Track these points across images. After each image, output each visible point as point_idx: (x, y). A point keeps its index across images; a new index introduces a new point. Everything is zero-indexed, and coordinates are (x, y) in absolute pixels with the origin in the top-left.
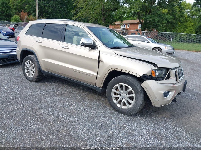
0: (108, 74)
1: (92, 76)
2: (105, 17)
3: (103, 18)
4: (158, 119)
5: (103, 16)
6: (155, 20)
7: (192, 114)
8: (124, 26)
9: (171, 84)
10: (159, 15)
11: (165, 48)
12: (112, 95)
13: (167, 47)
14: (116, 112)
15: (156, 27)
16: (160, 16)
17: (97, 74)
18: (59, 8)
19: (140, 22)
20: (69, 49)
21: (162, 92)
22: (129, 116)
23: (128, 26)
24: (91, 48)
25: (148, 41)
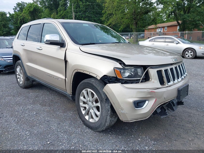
0: (73, 76)
1: (61, 80)
2: (136, 22)
3: (134, 22)
4: (138, 140)
5: (134, 21)
6: (194, 19)
7: (197, 134)
8: (161, 30)
9: (148, 90)
10: (199, 12)
11: (200, 48)
12: (80, 104)
13: (202, 48)
14: (85, 126)
15: (196, 26)
16: (201, 13)
17: (66, 78)
18: (94, 18)
19: (178, 23)
20: (42, 49)
21: (131, 100)
22: (98, 133)
23: (165, 29)
24: (60, 46)
25: (178, 42)
